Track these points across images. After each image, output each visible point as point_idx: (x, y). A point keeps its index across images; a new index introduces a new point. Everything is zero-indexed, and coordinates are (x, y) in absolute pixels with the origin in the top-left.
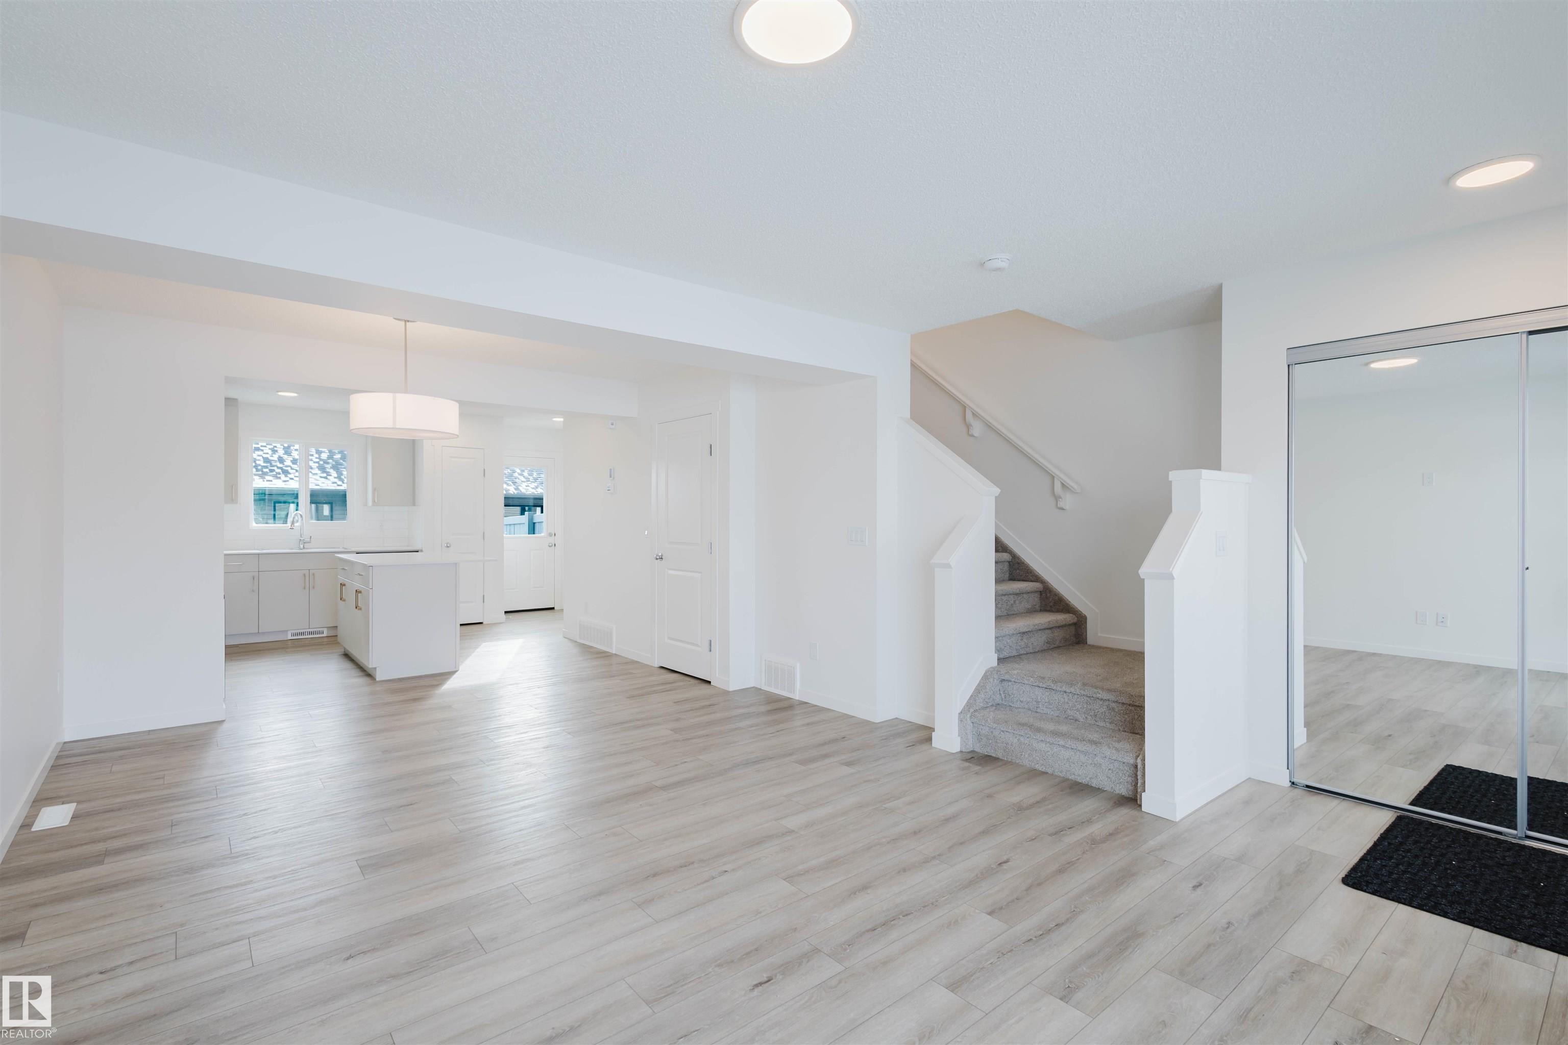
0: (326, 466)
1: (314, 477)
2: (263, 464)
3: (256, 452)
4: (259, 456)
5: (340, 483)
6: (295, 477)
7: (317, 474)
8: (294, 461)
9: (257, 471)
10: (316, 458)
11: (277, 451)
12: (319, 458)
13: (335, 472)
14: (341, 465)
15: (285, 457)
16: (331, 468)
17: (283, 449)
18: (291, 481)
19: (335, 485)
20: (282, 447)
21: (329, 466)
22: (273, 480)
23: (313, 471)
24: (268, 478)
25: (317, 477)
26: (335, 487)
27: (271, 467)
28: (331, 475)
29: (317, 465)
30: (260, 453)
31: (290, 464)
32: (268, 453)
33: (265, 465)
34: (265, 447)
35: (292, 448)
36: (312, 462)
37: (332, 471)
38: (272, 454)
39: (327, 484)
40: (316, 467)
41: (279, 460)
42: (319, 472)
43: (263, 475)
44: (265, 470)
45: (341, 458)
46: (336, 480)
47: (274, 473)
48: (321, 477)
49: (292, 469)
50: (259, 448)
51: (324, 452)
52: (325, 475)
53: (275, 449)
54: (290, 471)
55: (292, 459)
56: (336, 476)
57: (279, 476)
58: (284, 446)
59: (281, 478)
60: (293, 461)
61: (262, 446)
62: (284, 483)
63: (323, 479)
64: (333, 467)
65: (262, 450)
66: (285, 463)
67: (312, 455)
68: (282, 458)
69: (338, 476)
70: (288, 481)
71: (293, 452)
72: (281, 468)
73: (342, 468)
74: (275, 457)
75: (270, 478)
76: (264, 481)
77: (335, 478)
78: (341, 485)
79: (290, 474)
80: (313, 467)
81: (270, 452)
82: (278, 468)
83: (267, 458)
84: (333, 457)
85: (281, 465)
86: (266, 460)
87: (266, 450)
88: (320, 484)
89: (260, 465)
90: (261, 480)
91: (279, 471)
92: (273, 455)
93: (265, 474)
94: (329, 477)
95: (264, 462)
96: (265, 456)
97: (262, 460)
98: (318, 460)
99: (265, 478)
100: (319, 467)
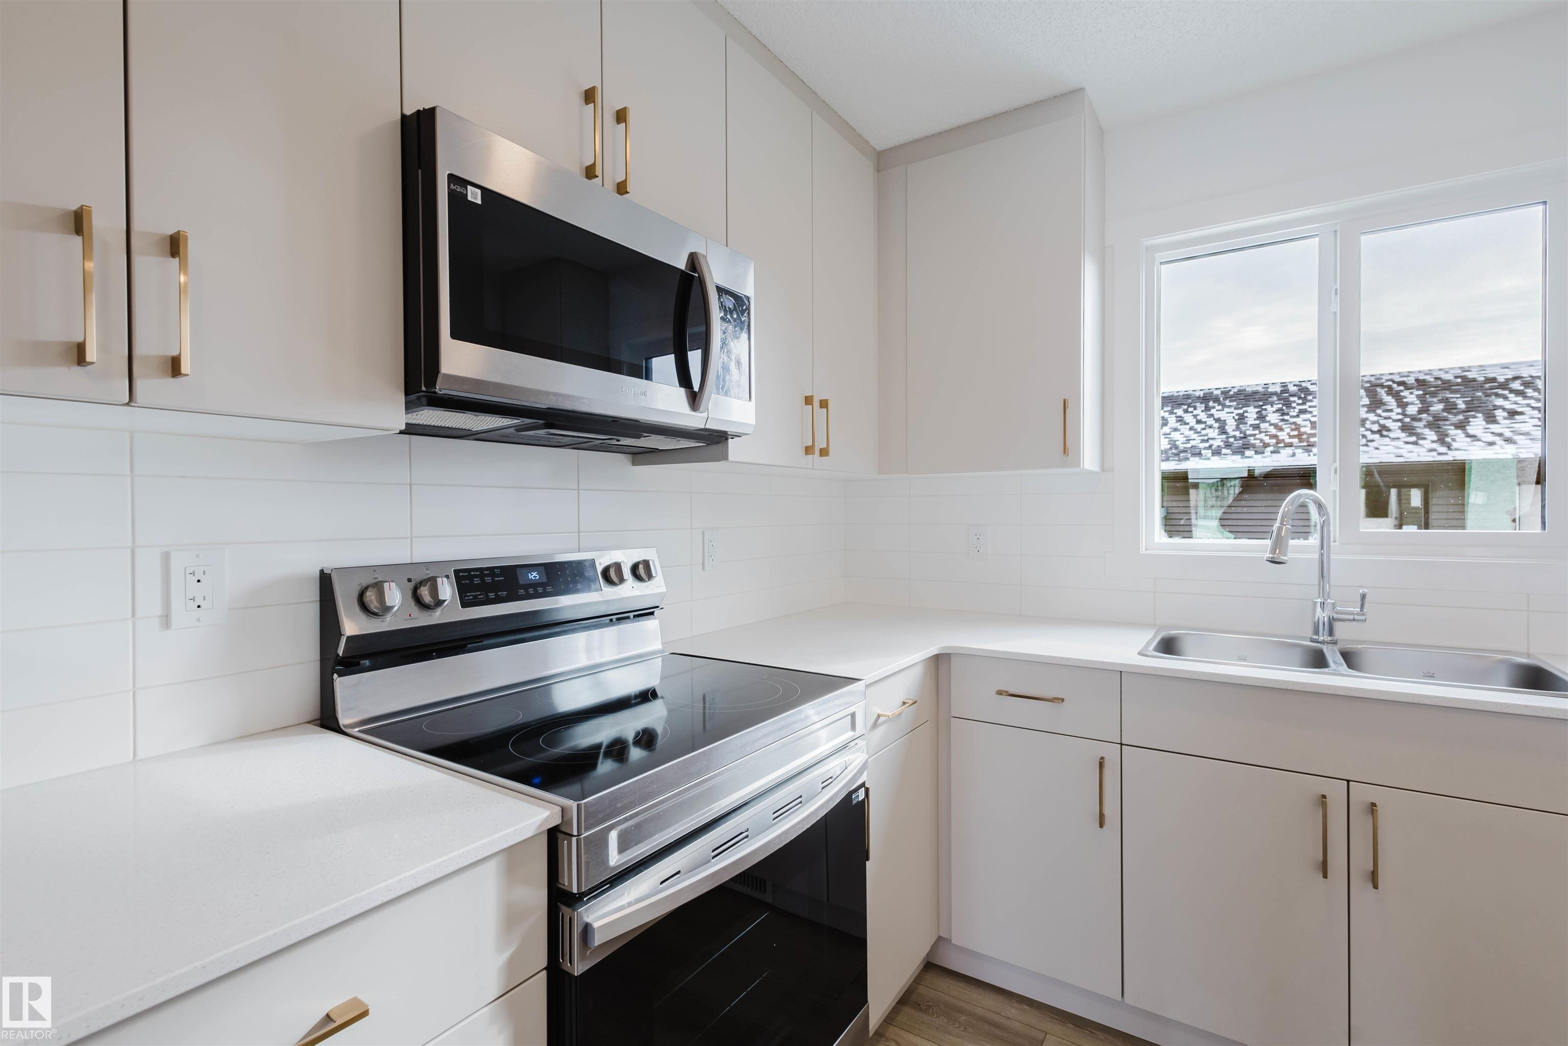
0: (1415, 425)
1: (1396, 443)
4: (1305, 420)
5: (1443, 449)
7: (1398, 438)
9: (1300, 442)
10: (1398, 414)
13: (1433, 433)
14: (1446, 419)
16: (1425, 426)
19: (1434, 454)
21: (1421, 424)
23: (1392, 435)
25: (1400, 443)
26: (1433, 457)
28: (1425, 439)
29: (1400, 424)
36: (1391, 420)
37: (1427, 431)
39: (1418, 453)
40: (1397, 428)
42: (1403, 435)
44: (1312, 440)
45: (1444, 410)
46: (1435, 446)
48: (1407, 443)
50: (1306, 409)
51: (1412, 404)
52: (1414, 439)
56: (1435, 438)
63: (1410, 447)
64: (1429, 425)
65: (1311, 412)
67: (1391, 411)
69: (1439, 440)
73: (1445, 425)
76: (1309, 455)
77: (1433, 442)
78: (1446, 454)
80: (1391, 428)
84: (1429, 410)
88: (1404, 455)
89: (1305, 433)
90: (1306, 454)
94: (1421, 442)
97: (1310, 425)
98: (1400, 417)
99: (1312, 451)
100: (1403, 428)
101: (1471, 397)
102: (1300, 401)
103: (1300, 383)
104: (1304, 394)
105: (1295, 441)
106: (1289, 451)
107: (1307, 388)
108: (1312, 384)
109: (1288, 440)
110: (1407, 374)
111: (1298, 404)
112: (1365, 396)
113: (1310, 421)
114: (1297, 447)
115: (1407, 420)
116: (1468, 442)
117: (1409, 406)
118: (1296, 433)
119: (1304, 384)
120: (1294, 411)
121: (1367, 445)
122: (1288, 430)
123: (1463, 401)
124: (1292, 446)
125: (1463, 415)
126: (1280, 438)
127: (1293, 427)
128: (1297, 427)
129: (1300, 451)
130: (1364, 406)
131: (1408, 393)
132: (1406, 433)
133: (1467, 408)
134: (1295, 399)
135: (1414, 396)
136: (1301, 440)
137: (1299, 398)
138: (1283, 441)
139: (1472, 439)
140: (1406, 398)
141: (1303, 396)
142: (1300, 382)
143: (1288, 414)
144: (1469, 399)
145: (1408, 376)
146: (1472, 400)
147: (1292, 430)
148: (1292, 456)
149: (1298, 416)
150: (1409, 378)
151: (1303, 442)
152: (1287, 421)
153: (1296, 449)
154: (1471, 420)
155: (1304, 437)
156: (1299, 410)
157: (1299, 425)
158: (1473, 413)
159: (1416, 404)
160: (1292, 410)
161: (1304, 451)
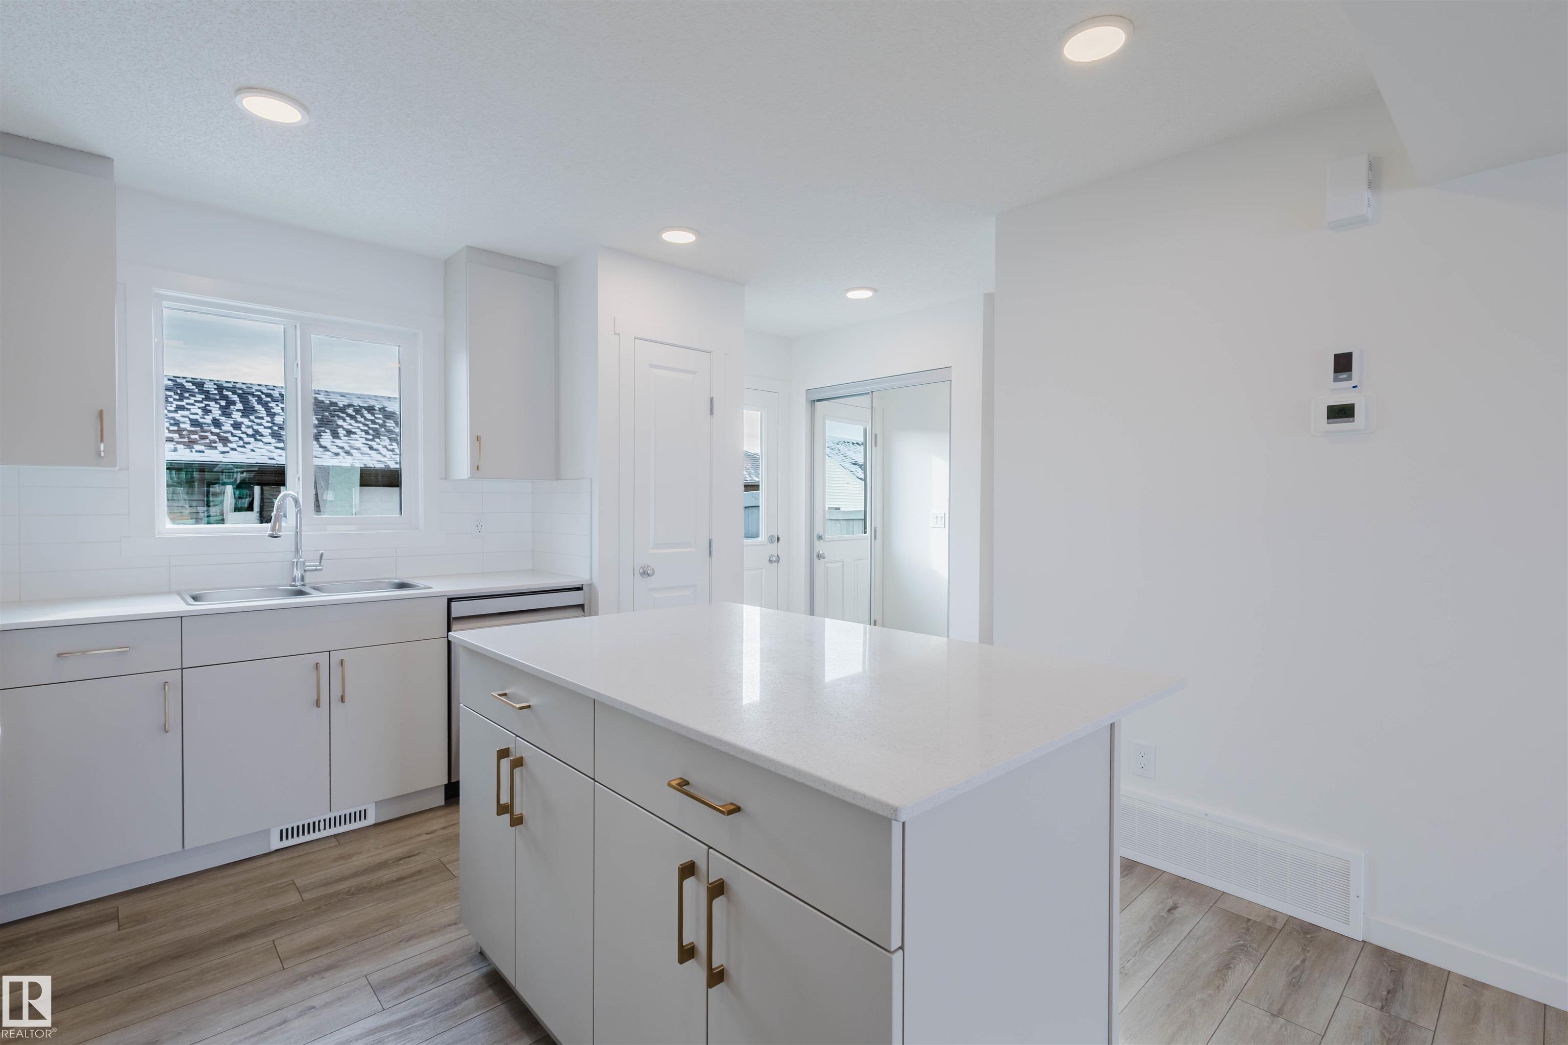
1: (267, 447)
2: (189, 428)
3: (179, 412)
4: (183, 417)
6: (238, 446)
7: (270, 443)
8: (237, 426)
9: (181, 437)
10: (268, 422)
11: (210, 411)
12: (272, 422)
15: (223, 419)
17: (219, 408)
18: (232, 452)
20: (218, 406)
22: (205, 451)
23: (265, 440)
24: (197, 447)
25: (271, 448)
27: (202, 432)
29: (270, 431)
30: (186, 413)
31: (231, 429)
32: (197, 414)
33: (193, 429)
34: (193, 405)
35: (232, 407)
36: (263, 427)
38: (203, 415)
40: (268, 434)
41: (213, 423)
42: (273, 441)
43: (190, 444)
44: (193, 437)
47: (207, 441)
48: (277, 448)
49: (233, 435)
50: (184, 405)
51: (279, 414)
53: (208, 408)
54: (231, 438)
55: (232, 422)
57: (214, 445)
58: (220, 405)
59: (218, 448)
60: (235, 426)
61: (188, 404)
62: (222, 455)
65: (189, 410)
66: (223, 428)
67: (262, 418)
68: (218, 420)
70: (228, 452)
71: (234, 413)
72: (217, 435)
74: (208, 419)
75: (202, 448)
79: (232, 442)
80: (263, 433)
81: (200, 412)
82: (212, 433)
83: (196, 420)
85: (217, 431)
86: (195, 423)
87: (194, 409)
88: (275, 458)
89: (185, 429)
90: (188, 450)
91: (215, 438)
92: (205, 417)
93: (194, 442)
95: (192, 425)
96: (192, 417)
97: (189, 422)
98: (270, 425)
99: (193, 448)
101: (322, 416)
102: (177, 397)
103: (174, 378)
104: (180, 391)
105: (176, 436)
106: (171, 445)
107: (183, 385)
108: (187, 382)
110: (272, 388)
111: (175, 399)
112: (239, 402)
113: (189, 418)
114: (178, 443)
115: (276, 428)
116: (321, 452)
117: (276, 416)
118: (175, 428)
119: (179, 380)
120: (171, 406)
121: (244, 447)
123: (316, 418)
124: (173, 441)
125: (317, 430)
127: (172, 422)
128: (177, 423)
129: (182, 446)
130: (238, 410)
131: (275, 405)
132: (275, 439)
133: (319, 424)
134: (172, 394)
135: (279, 408)
136: (181, 436)
137: (176, 394)
139: (324, 449)
140: (273, 409)
141: (179, 392)
142: (174, 377)
144: (320, 417)
145: (274, 390)
146: (323, 418)
147: (171, 425)
148: (174, 451)
149: (176, 412)
150: (275, 392)
151: (184, 438)
153: (177, 444)
154: (322, 434)
155: (185, 433)
156: (177, 405)
157: (178, 420)
158: (323, 429)
159: (282, 415)
160: (169, 405)
161: (185, 447)
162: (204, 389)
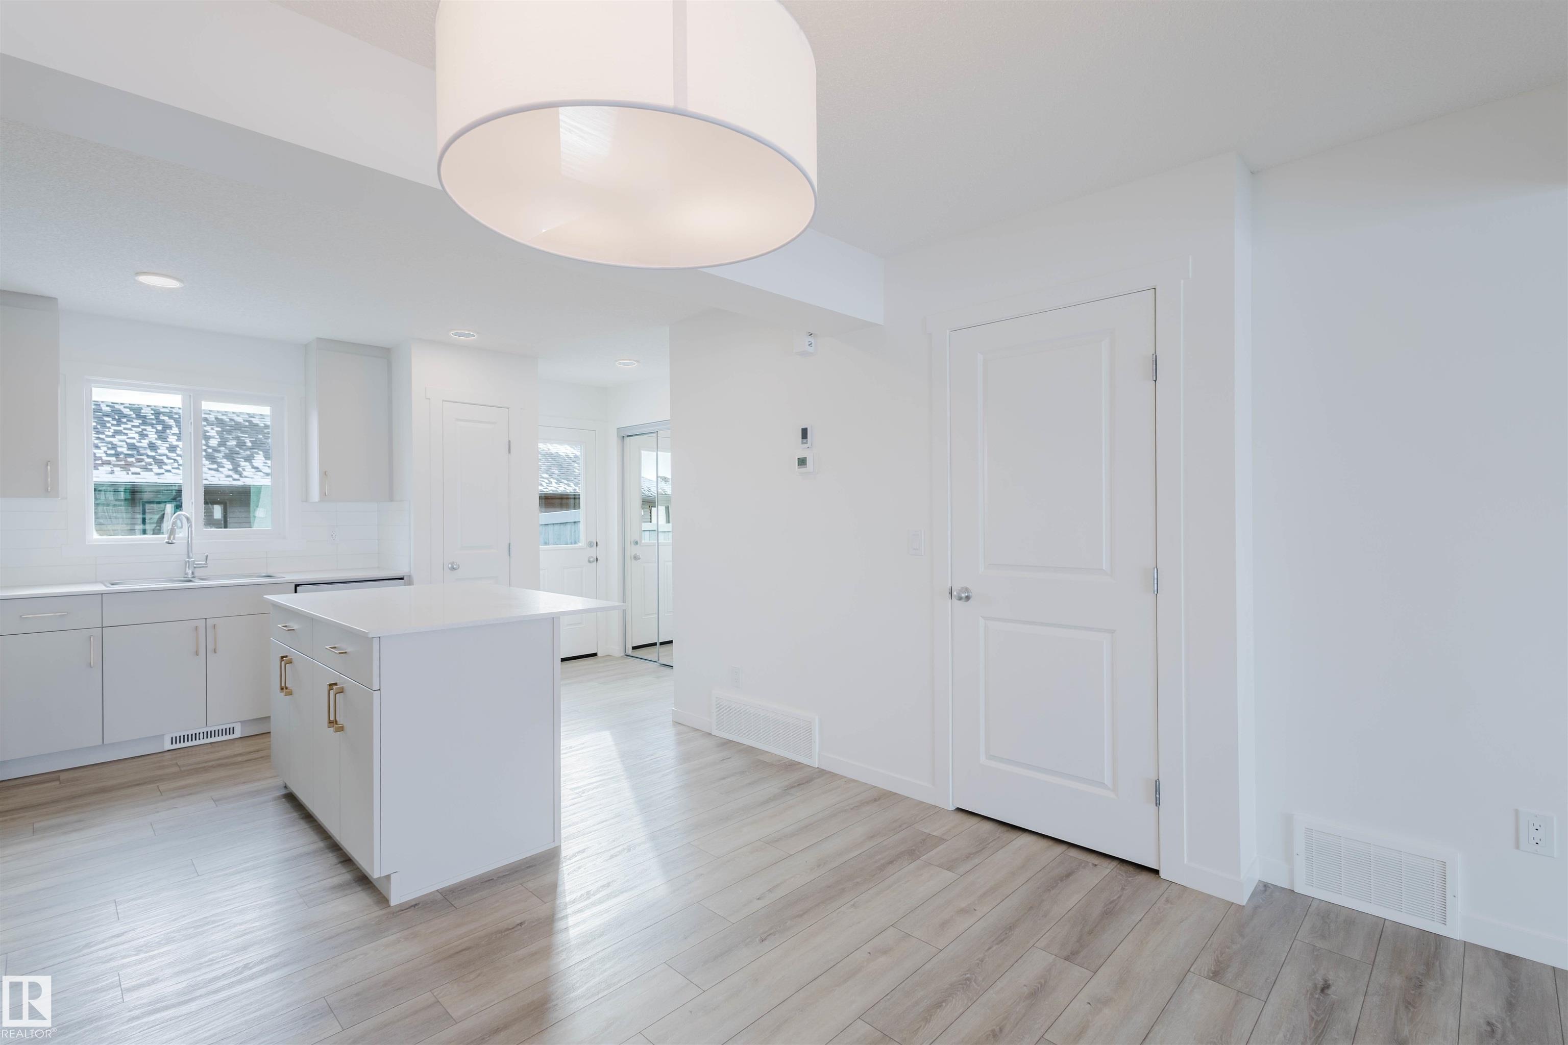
0: (216, 455)
1: (202, 469)
2: (125, 450)
3: (116, 436)
4: (120, 441)
5: (236, 476)
6: (173, 468)
7: (204, 465)
8: (172, 449)
9: (118, 461)
11: (147, 435)
12: (207, 445)
13: (229, 463)
14: (238, 453)
15: (159, 443)
16: (224, 457)
17: (156, 432)
18: (167, 474)
19: (230, 479)
20: (155, 430)
21: (220, 455)
22: (141, 473)
23: (199, 462)
24: (133, 470)
25: (206, 470)
26: (230, 481)
27: (138, 455)
28: (224, 467)
29: (204, 453)
30: (123, 437)
31: (166, 452)
32: (134, 438)
33: (130, 452)
34: (130, 429)
35: (168, 431)
37: (224, 461)
38: (139, 439)
39: (218, 477)
40: (202, 456)
41: (149, 446)
42: (207, 462)
43: (126, 467)
44: (129, 460)
45: (237, 446)
46: (231, 473)
47: (143, 464)
48: (210, 469)
49: (168, 458)
50: (121, 430)
51: (213, 437)
52: (215, 466)
53: (145, 432)
54: (166, 461)
55: (168, 446)
56: (231, 467)
57: (149, 467)
58: (157, 430)
59: (153, 470)
60: (170, 449)
61: (125, 429)
62: (157, 477)
63: (213, 472)
64: (226, 457)
65: (126, 434)
66: (159, 451)
68: (154, 444)
69: (233, 468)
70: (163, 474)
71: (170, 437)
72: (153, 458)
73: (238, 458)
74: (145, 443)
75: (138, 470)
76: (128, 474)
77: (229, 470)
78: (238, 480)
79: (166, 464)
80: (198, 456)
81: (137, 436)
82: (148, 456)
83: (133, 444)
84: (226, 444)
85: (153, 454)
86: (131, 447)
87: (132, 434)
88: (208, 478)
89: (122, 453)
90: (125, 472)
91: (151, 460)
92: (142, 441)
93: (131, 465)
94: (220, 469)
95: (129, 449)
96: (129, 441)
97: (126, 446)
99: (130, 470)
100: (207, 457)
101: (255, 438)
102: (115, 422)
103: (112, 405)
104: (118, 416)
105: (113, 459)
106: (108, 468)
107: (120, 411)
108: (125, 407)
109: (105, 458)
110: (209, 412)
111: (113, 425)
112: (175, 426)
113: (126, 443)
114: (115, 466)
115: (210, 451)
116: (253, 472)
117: (211, 440)
118: (113, 452)
119: (117, 406)
120: (109, 431)
121: (178, 469)
122: (105, 449)
123: (250, 440)
124: (110, 464)
125: (250, 452)
126: (98, 455)
127: (110, 446)
128: (114, 447)
129: (119, 469)
130: (173, 434)
131: (210, 429)
132: (209, 461)
133: (252, 446)
134: (110, 419)
135: (215, 431)
136: (118, 459)
137: (114, 419)
138: (100, 458)
139: (256, 470)
140: (208, 432)
141: (117, 417)
142: (112, 403)
143: (103, 433)
144: (254, 439)
145: (209, 414)
146: (256, 441)
147: (109, 448)
148: (111, 474)
149: (113, 436)
150: (211, 416)
151: (121, 461)
152: (104, 439)
153: (114, 467)
154: (255, 455)
155: (122, 456)
156: (114, 430)
157: (116, 445)
158: (256, 451)
159: (216, 439)
160: (107, 430)
161: (122, 469)
162: (142, 414)
